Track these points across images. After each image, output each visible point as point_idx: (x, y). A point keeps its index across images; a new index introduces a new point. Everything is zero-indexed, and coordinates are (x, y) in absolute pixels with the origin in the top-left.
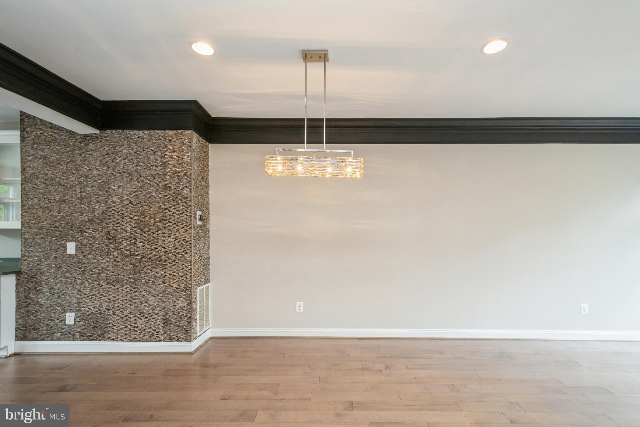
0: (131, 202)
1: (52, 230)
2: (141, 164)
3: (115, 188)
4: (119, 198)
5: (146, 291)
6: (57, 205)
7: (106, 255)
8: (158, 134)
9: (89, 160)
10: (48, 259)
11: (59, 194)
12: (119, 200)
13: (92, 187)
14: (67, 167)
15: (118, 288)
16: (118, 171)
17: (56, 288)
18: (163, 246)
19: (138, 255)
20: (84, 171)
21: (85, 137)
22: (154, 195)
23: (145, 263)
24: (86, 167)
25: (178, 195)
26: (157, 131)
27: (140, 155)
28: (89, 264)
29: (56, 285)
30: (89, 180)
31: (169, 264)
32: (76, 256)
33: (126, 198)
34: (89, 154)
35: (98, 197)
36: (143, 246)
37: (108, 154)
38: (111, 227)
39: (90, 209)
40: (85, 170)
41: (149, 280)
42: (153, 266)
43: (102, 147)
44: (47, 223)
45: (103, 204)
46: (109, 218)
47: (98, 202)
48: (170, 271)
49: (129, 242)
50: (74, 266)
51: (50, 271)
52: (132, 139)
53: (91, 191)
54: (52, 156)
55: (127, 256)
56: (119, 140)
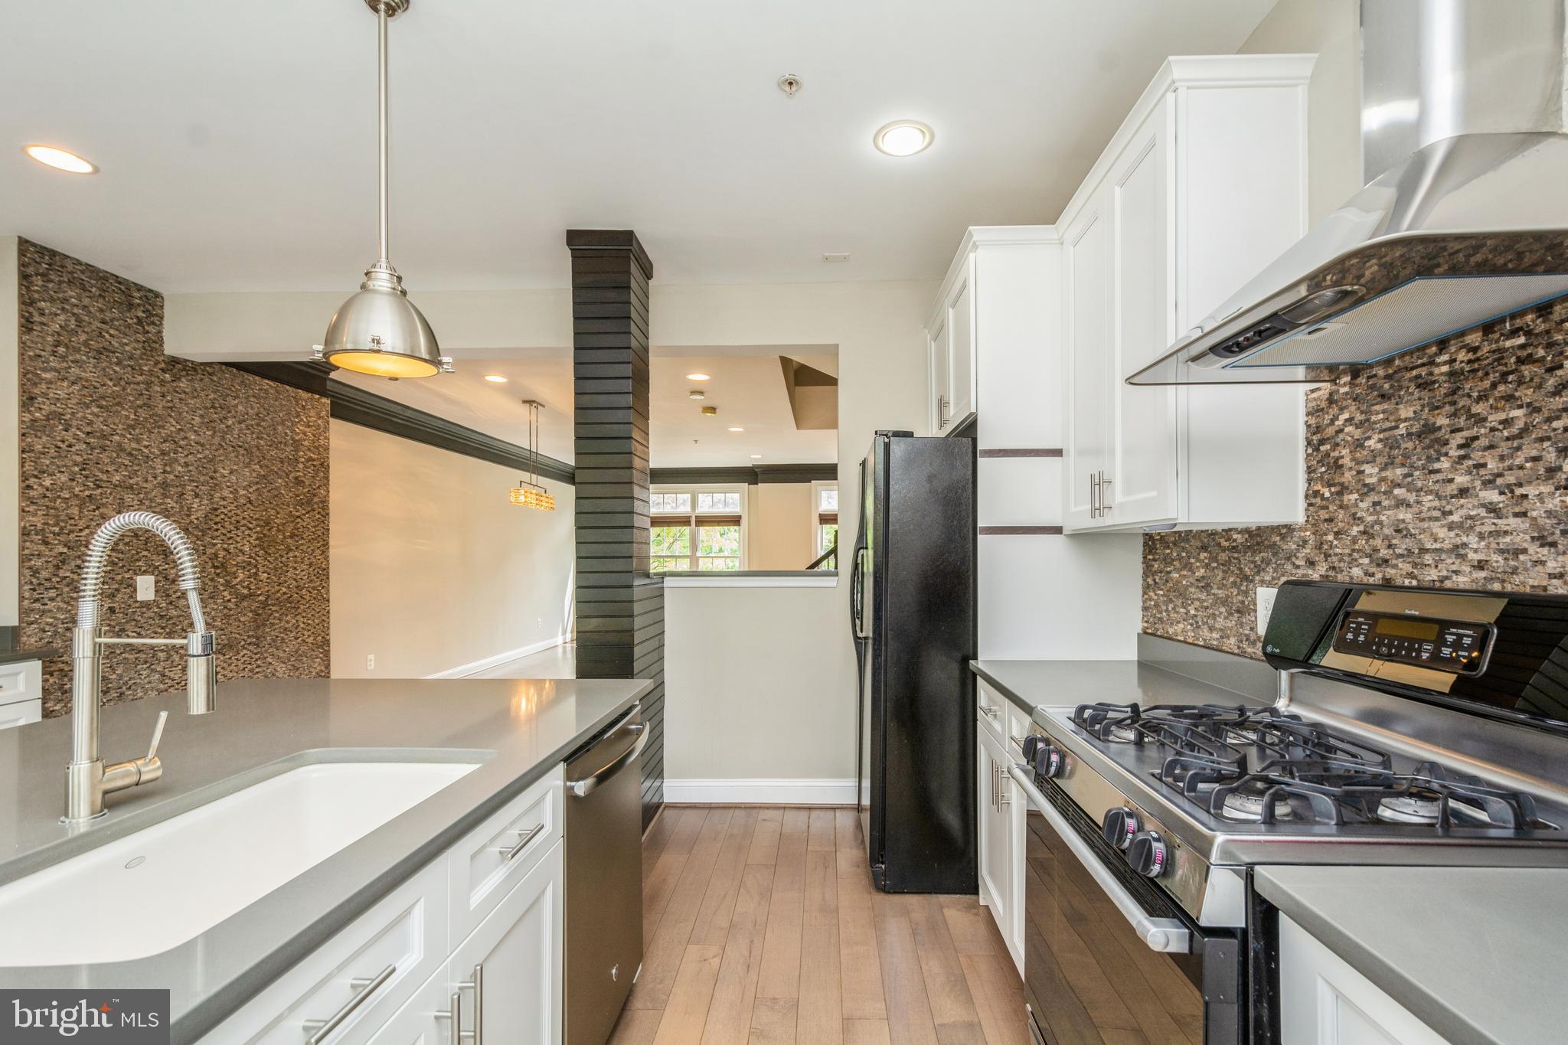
0: (250, 502)
2: (265, 436)
3: (225, 473)
4: (231, 492)
5: (273, 655)
6: (114, 494)
7: (212, 598)
8: (287, 391)
9: (181, 410)
11: (120, 470)
12: (231, 496)
13: (187, 464)
14: (136, 415)
15: (230, 658)
16: (230, 441)
17: (114, 676)
18: (295, 576)
19: (260, 595)
20: (171, 431)
21: (173, 361)
22: (283, 492)
23: (271, 607)
24: (174, 423)
25: (314, 495)
26: (288, 387)
27: (264, 421)
28: (181, 619)
29: (114, 671)
30: (180, 449)
31: (302, 607)
32: (155, 604)
33: (242, 492)
34: (181, 399)
35: (197, 487)
36: (268, 578)
37: (213, 407)
38: (219, 545)
39: (182, 507)
40: (173, 429)
41: (277, 637)
42: (282, 611)
43: (203, 390)
45: (207, 500)
46: (215, 527)
47: (197, 496)
48: (303, 617)
49: (247, 573)
50: (150, 625)
52: (252, 389)
53: (184, 472)
54: (104, 385)
55: (244, 598)
56: (232, 386)
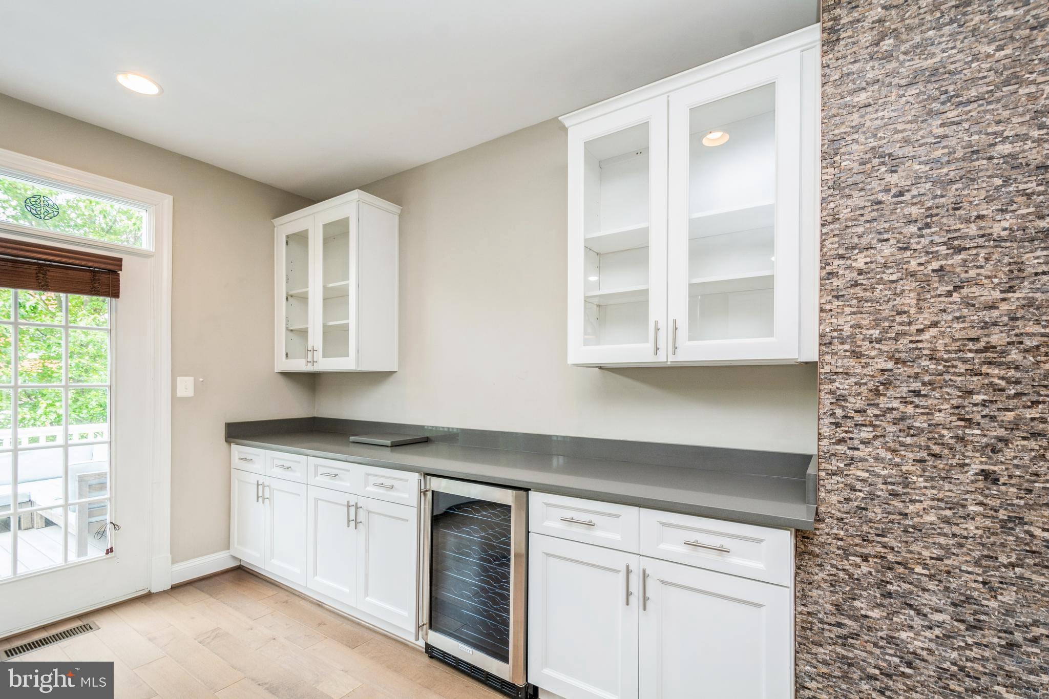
1: (965, 361)
10: (943, 479)
44: (942, 334)
51: (955, 529)
